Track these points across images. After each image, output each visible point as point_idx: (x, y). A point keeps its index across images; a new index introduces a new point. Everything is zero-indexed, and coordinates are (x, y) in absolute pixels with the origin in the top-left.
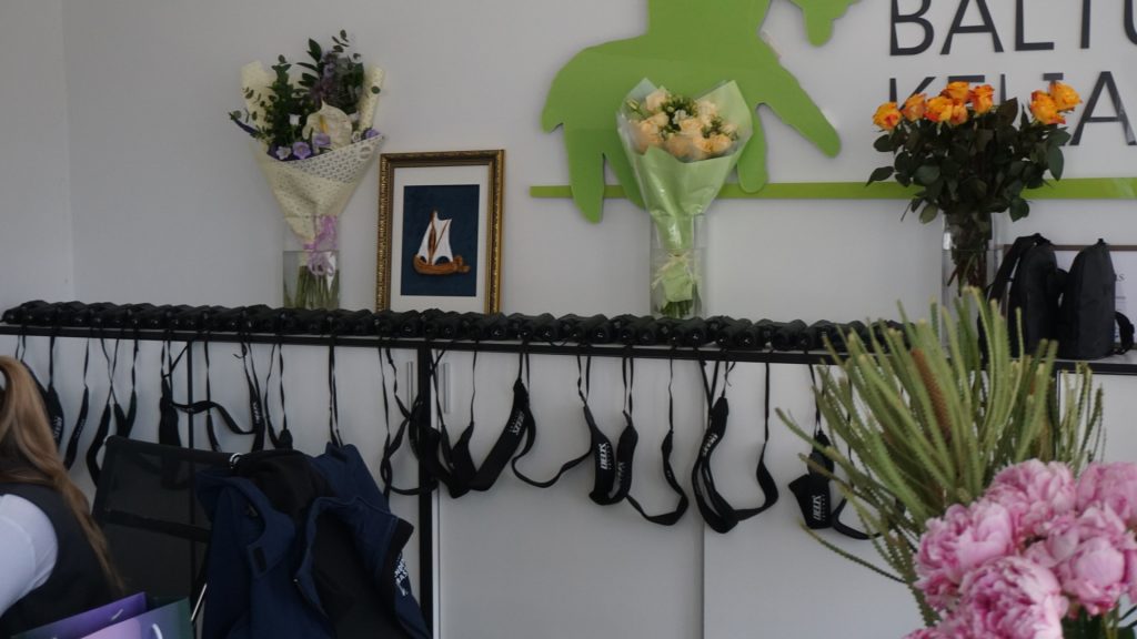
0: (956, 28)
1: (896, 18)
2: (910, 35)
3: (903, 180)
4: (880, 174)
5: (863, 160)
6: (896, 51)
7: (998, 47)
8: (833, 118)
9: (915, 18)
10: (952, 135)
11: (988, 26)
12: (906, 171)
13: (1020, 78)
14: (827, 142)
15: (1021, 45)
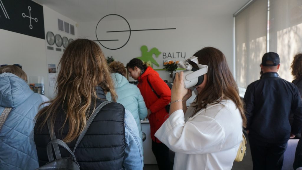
0: (168, 56)
1: (163, 55)
2: (165, 57)
3: (166, 69)
4: (164, 68)
5: (162, 67)
6: (164, 58)
7: (172, 57)
8: (159, 63)
9: (165, 55)
10: (170, 65)
11: (171, 56)
12: (166, 68)
13: (174, 61)
14: (158, 65)
15: (173, 57)
